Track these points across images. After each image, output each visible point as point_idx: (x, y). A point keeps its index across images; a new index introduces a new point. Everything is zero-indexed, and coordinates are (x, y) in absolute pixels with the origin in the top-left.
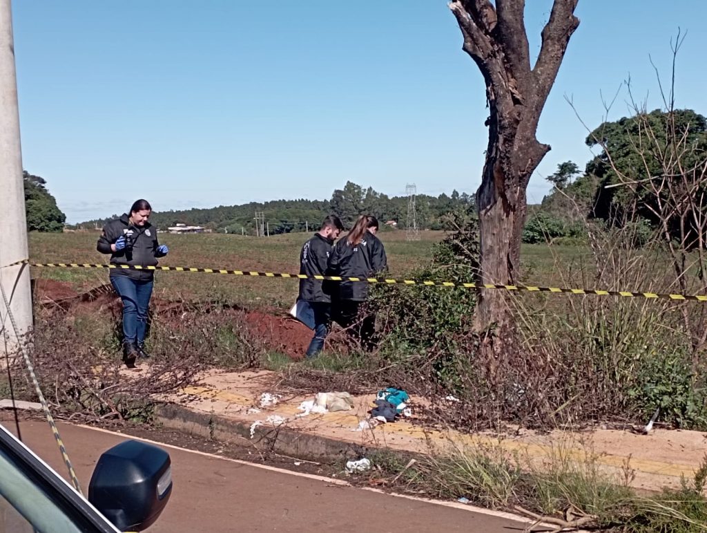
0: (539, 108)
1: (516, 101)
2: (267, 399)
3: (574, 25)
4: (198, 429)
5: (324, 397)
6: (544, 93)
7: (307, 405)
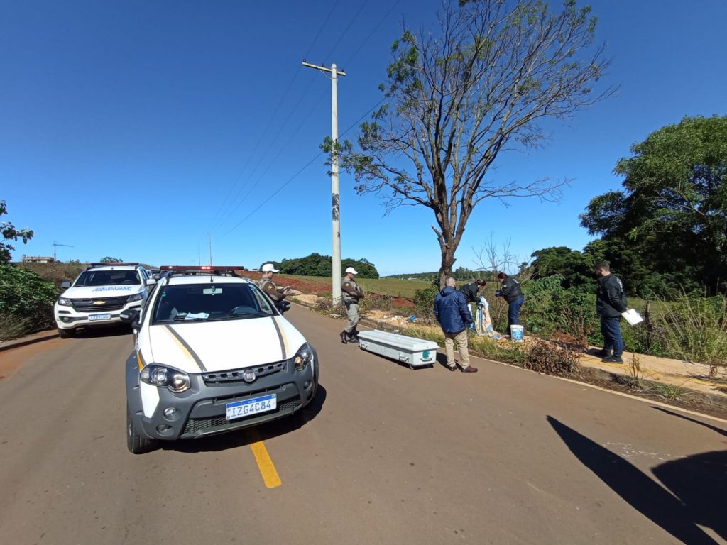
0: (454, 250)
1: (447, 248)
2: (385, 317)
3: (464, 230)
4: (369, 322)
5: (396, 317)
6: (456, 247)
7: (393, 319)
